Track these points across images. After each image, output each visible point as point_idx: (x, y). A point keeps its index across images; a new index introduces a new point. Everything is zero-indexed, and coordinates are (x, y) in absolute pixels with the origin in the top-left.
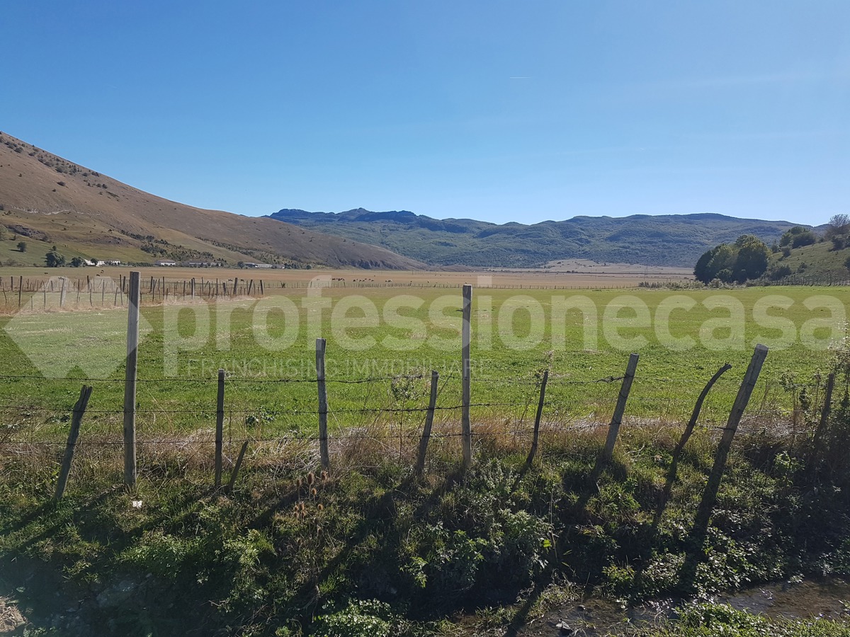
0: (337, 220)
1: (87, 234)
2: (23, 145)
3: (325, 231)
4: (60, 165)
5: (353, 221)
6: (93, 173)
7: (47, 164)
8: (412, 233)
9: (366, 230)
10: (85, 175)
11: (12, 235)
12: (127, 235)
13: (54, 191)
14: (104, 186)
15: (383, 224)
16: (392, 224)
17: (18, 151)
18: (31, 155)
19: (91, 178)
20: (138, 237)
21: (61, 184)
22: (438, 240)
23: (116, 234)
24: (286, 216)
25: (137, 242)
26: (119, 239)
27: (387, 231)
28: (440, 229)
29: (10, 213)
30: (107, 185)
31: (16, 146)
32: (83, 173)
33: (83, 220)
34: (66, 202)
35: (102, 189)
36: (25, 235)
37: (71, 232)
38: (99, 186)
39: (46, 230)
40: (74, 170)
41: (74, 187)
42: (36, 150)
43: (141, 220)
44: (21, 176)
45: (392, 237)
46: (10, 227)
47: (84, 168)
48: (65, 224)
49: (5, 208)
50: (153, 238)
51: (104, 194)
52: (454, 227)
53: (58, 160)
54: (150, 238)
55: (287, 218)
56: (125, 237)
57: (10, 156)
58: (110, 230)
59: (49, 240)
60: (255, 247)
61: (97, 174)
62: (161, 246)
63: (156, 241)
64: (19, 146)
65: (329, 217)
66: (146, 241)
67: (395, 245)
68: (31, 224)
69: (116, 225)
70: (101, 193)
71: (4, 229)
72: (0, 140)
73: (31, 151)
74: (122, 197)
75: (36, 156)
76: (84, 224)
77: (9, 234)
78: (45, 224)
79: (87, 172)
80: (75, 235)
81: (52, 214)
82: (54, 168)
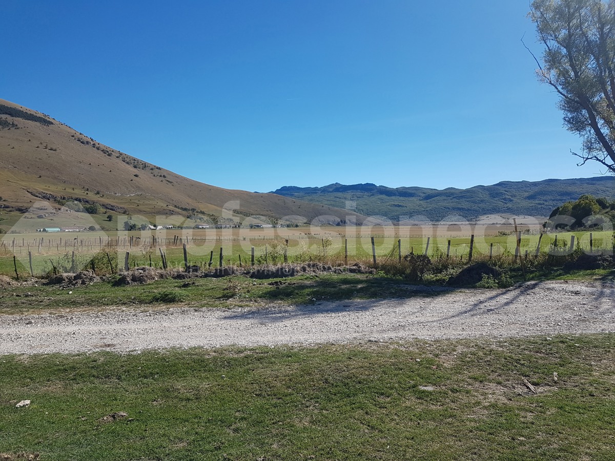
0: (319, 192)
1: (152, 208)
2: (113, 151)
3: (311, 200)
4: (136, 163)
5: (331, 192)
6: (157, 168)
7: (127, 163)
8: (373, 199)
9: (340, 198)
10: (152, 169)
11: (104, 210)
12: (178, 208)
13: (132, 180)
14: (164, 176)
15: (353, 194)
16: (359, 193)
17: (109, 155)
18: (117, 157)
19: (156, 172)
20: (185, 209)
21: (136, 176)
22: (393, 203)
23: (171, 208)
24: (285, 191)
25: (184, 212)
26: (173, 211)
27: (355, 198)
28: (395, 195)
29: (103, 196)
30: (166, 175)
32: (151, 168)
33: (150, 200)
34: (139, 187)
35: (162, 178)
36: (113, 210)
37: (141, 207)
38: (161, 176)
39: (126, 206)
40: (145, 166)
41: (145, 178)
42: (121, 154)
43: (188, 198)
44: (110, 171)
45: (359, 202)
46: (103, 205)
47: (151, 165)
48: (138, 202)
49: (100, 193)
50: (195, 210)
51: (164, 181)
52: (405, 193)
53: (134, 160)
54: (193, 210)
55: (286, 192)
56: (177, 210)
57: (104, 159)
58: (167, 206)
59: (127, 213)
60: (262, 214)
61: (159, 169)
63: (198, 212)
64: (110, 152)
65: (315, 190)
66: (191, 212)
67: (361, 208)
68: (116, 203)
69: (171, 202)
70: (162, 181)
71: (100, 207)
72: (98, 149)
73: (118, 155)
74: (175, 183)
75: (121, 158)
76: (151, 202)
77: (102, 210)
78: (125, 203)
79: (154, 167)
80: (145, 210)
81: (130, 196)
82: (132, 165)
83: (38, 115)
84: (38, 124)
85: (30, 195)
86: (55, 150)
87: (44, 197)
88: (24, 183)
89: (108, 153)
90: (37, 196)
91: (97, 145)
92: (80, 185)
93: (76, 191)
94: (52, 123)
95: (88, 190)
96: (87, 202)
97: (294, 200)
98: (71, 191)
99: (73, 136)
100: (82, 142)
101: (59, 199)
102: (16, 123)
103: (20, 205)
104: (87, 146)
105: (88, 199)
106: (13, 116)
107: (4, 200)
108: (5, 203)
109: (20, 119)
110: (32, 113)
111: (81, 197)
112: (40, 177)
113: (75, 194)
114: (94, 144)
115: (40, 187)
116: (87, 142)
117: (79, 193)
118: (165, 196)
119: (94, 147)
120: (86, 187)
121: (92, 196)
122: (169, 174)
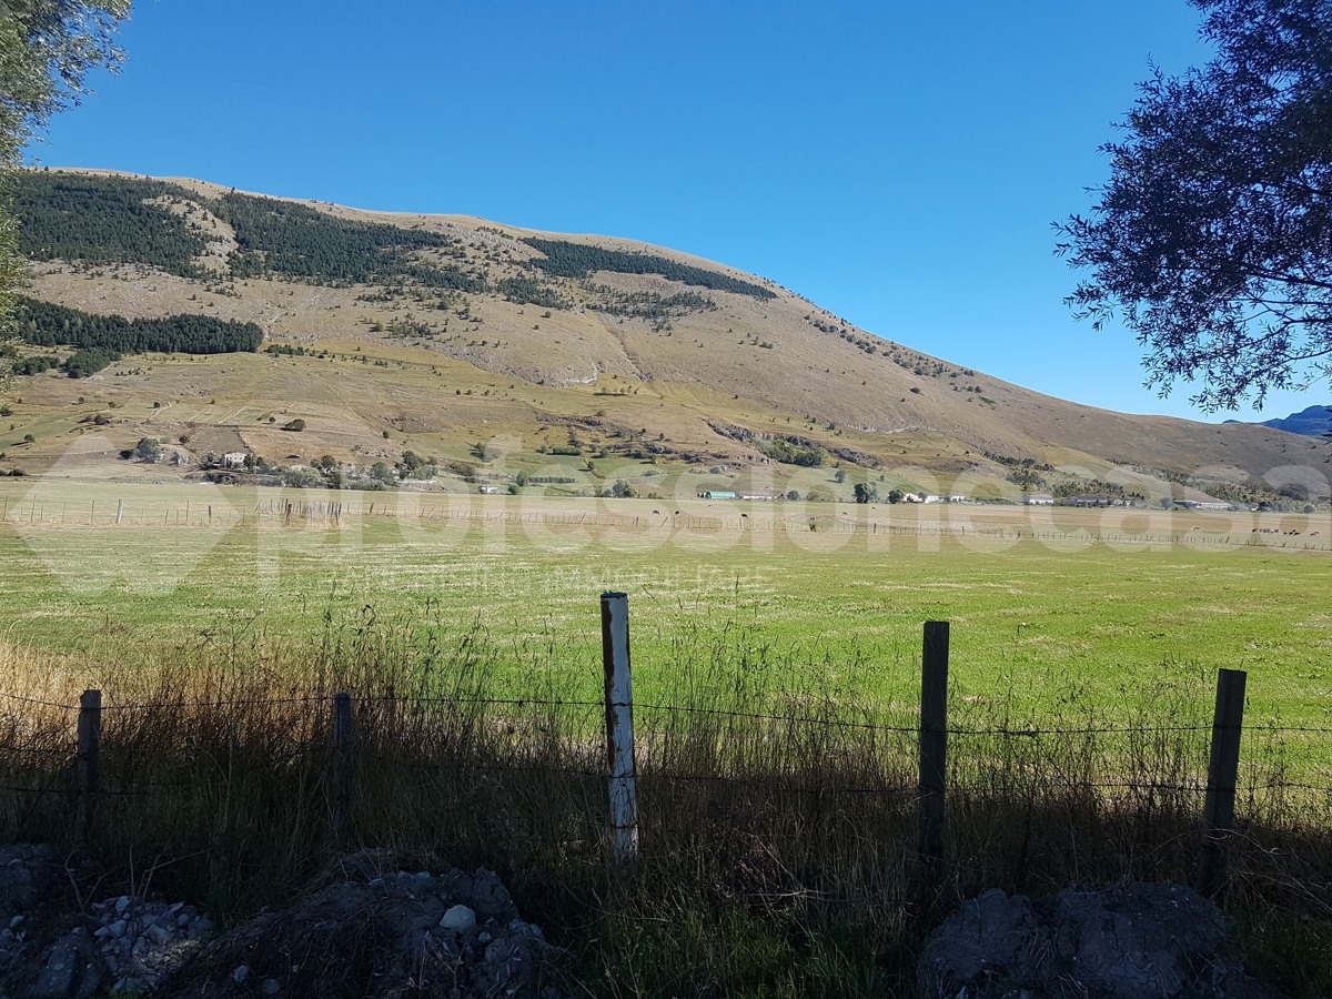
1: (933, 458)
2: (878, 343)
4: (923, 365)
6: (966, 373)
7: (904, 365)
10: (954, 376)
11: (835, 461)
12: (993, 458)
13: (903, 400)
14: (978, 390)
17: (869, 351)
18: (885, 355)
19: (962, 380)
20: (1009, 461)
21: (915, 391)
23: (975, 456)
24: (1317, 418)
25: (1004, 468)
26: (976, 464)
29: (840, 432)
30: (982, 387)
31: (868, 345)
32: (950, 373)
33: (933, 439)
34: (915, 414)
35: (973, 394)
36: (849, 460)
37: (910, 456)
38: (970, 389)
39: (879, 453)
40: (940, 370)
41: (934, 395)
42: (895, 348)
43: (1023, 436)
44: (864, 384)
46: (835, 451)
47: (954, 366)
48: (906, 445)
49: (836, 427)
50: (1033, 462)
51: (976, 401)
53: (920, 358)
54: (1028, 462)
56: (988, 461)
57: (858, 359)
58: (967, 452)
59: (879, 467)
61: (971, 374)
62: (1040, 474)
63: (1037, 467)
64: (872, 345)
66: (1020, 467)
68: (863, 446)
69: (979, 445)
70: (970, 400)
71: (826, 453)
72: (850, 340)
73: (888, 349)
74: (1000, 403)
75: (892, 355)
76: (934, 445)
77: (830, 460)
78: (880, 446)
79: (958, 371)
80: (916, 462)
81: (894, 433)
82: (912, 370)
83: (753, 283)
84: (750, 298)
85: (711, 429)
86: (770, 347)
87: (733, 435)
88: (707, 410)
89: (867, 347)
90: (721, 434)
91: (850, 333)
92: (801, 411)
93: (793, 424)
94: (775, 296)
95: (814, 421)
96: (807, 444)
97: (1314, 440)
98: (783, 423)
99: (807, 318)
100: (821, 329)
101: (758, 439)
102: (714, 299)
103: (688, 448)
104: (830, 335)
105: (810, 438)
106: (711, 288)
107: (667, 440)
108: (667, 444)
109: (722, 292)
110: (743, 279)
111: (798, 435)
112: (736, 397)
113: (790, 429)
114: (843, 332)
115: (732, 417)
116: (832, 328)
117: (797, 427)
118: (968, 431)
119: (843, 337)
120: (812, 416)
121: (819, 434)
122: (990, 385)
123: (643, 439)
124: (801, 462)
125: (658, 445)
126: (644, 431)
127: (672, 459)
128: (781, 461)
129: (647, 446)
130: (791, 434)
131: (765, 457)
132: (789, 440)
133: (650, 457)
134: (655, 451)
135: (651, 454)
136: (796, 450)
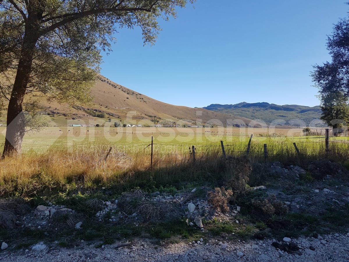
0: (232, 107)
2: (117, 85)
3: (227, 112)
4: (129, 92)
5: (240, 107)
6: (139, 94)
7: (124, 92)
8: (267, 112)
9: (245, 111)
10: (137, 95)
11: (108, 116)
12: (147, 116)
13: (125, 101)
14: (142, 99)
15: (254, 108)
16: (258, 108)
17: (115, 87)
18: (119, 88)
19: (138, 96)
20: (151, 116)
21: (127, 98)
22: (279, 114)
23: (143, 115)
24: (213, 107)
25: (150, 118)
26: (143, 117)
27: (255, 111)
28: (281, 109)
29: (109, 108)
30: (143, 98)
31: (115, 86)
32: (136, 94)
34: (128, 104)
35: (141, 100)
36: (113, 116)
38: (141, 98)
39: (119, 114)
40: (133, 93)
41: (132, 99)
42: (122, 87)
43: (153, 110)
44: (114, 96)
45: (257, 114)
46: (108, 114)
47: (136, 92)
48: (126, 112)
49: (108, 107)
51: (142, 101)
52: (287, 108)
53: (128, 90)
54: (155, 117)
56: (146, 116)
57: (113, 89)
58: (141, 114)
59: (120, 118)
60: (193, 119)
61: (141, 95)
62: (158, 119)
63: (157, 118)
65: (230, 106)
66: (153, 118)
67: (258, 117)
68: (115, 112)
69: (144, 112)
70: (141, 101)
71: (106, 114)
72: (110, 84)
74: (148, 102)
75: (121, 89)
77: (107, 116)
78: (120, 112)
81: (123, 109)
82: (126, 93)
87: (78, 108)
89: (114, 86)
90: (75, 108)
91: (109, 82)
92: (98, 102)
93: (95, 106)
96: (100, 111)
98: (93, 106)
99: (97, 77)
100: (102, 81)
101: (86, 110)
103: (64, 112)
104: (104, 82)
105: (101, 110)
107: (58, 110)
108: (58, 111)
111: (97, 109)
113: (95, 107)
114: (108, 82)
115: (77, 104)
116: (104, 80)
117: (97, 107)
118: (141, 109)
119: (108, 83)
120: (101, 104)
121: (103, 109)
122: (145, 98)
123: (50, 109)
124: (99, 116)
125: (55, 111)
126: (50, 107)
127: (60, 115)
128: (93, 116)
129: (51, 111)
130: (95, 109)
131: (88, 115)
132: (95, 110)
133: (53, 115)
134: (54, 113)
135: (53, 114)
136: (97, 113)
